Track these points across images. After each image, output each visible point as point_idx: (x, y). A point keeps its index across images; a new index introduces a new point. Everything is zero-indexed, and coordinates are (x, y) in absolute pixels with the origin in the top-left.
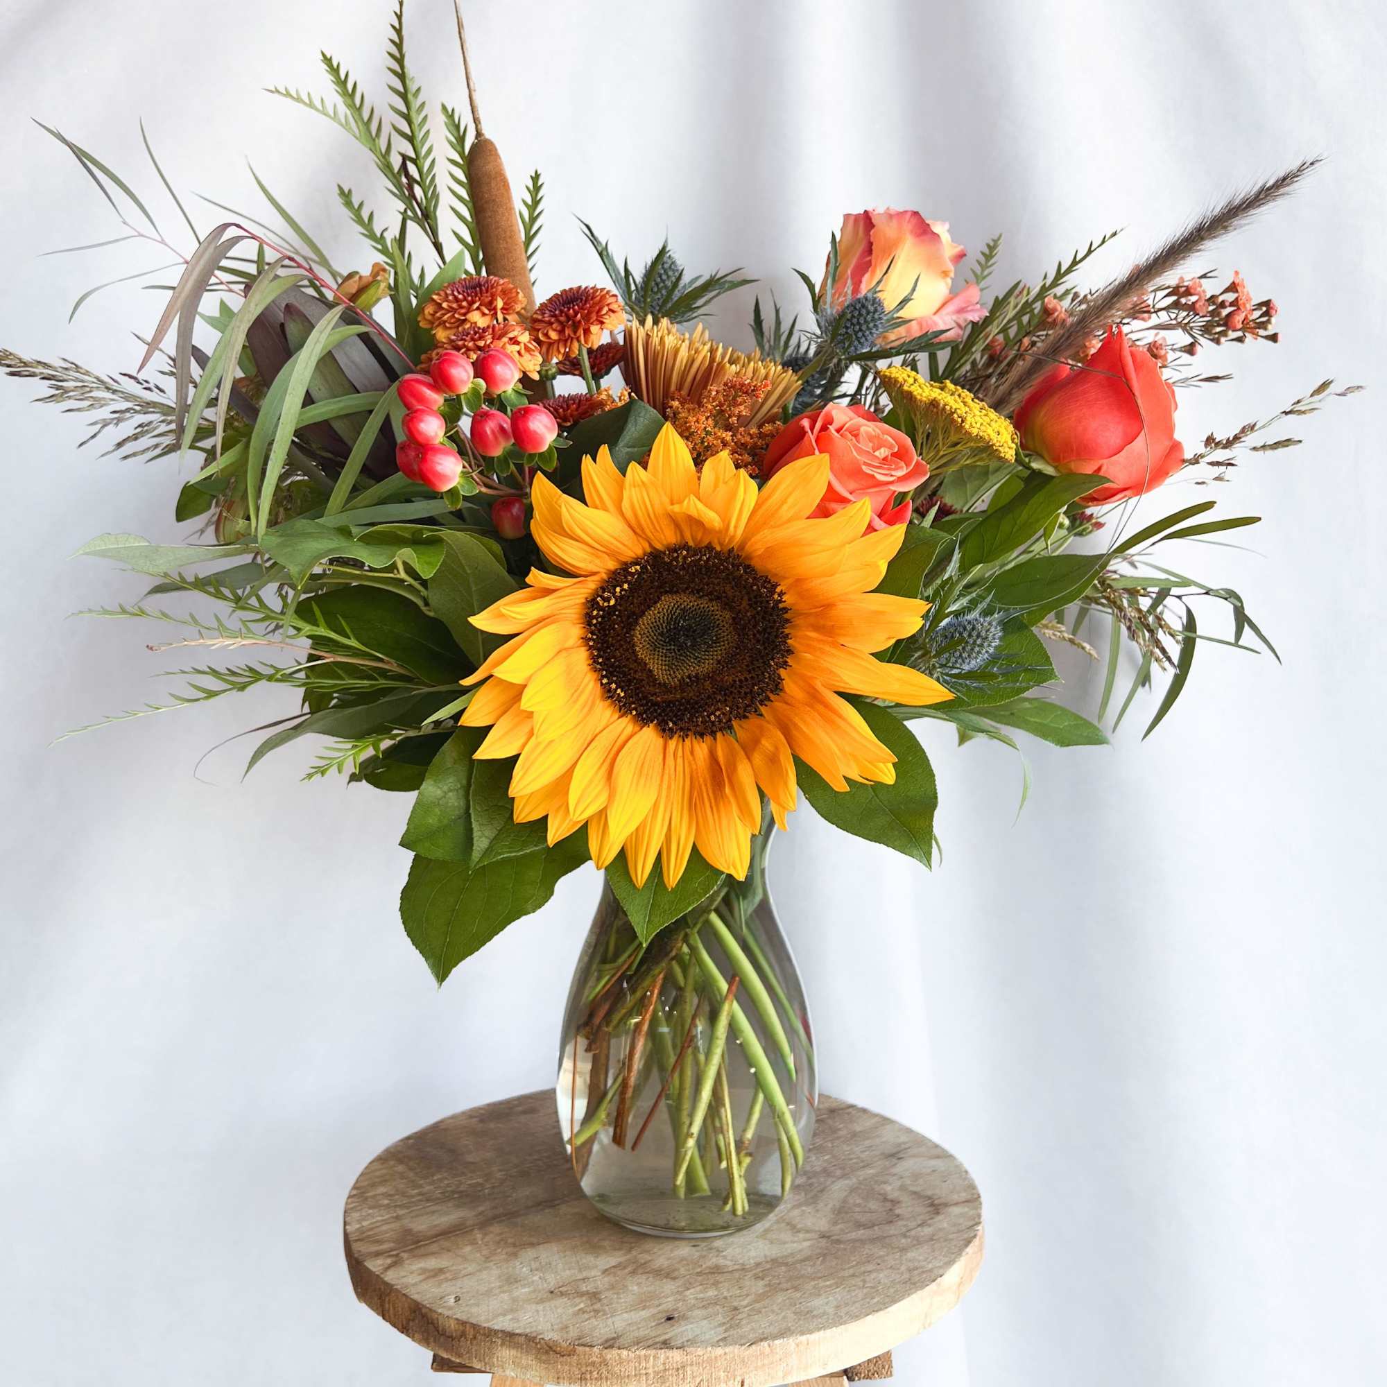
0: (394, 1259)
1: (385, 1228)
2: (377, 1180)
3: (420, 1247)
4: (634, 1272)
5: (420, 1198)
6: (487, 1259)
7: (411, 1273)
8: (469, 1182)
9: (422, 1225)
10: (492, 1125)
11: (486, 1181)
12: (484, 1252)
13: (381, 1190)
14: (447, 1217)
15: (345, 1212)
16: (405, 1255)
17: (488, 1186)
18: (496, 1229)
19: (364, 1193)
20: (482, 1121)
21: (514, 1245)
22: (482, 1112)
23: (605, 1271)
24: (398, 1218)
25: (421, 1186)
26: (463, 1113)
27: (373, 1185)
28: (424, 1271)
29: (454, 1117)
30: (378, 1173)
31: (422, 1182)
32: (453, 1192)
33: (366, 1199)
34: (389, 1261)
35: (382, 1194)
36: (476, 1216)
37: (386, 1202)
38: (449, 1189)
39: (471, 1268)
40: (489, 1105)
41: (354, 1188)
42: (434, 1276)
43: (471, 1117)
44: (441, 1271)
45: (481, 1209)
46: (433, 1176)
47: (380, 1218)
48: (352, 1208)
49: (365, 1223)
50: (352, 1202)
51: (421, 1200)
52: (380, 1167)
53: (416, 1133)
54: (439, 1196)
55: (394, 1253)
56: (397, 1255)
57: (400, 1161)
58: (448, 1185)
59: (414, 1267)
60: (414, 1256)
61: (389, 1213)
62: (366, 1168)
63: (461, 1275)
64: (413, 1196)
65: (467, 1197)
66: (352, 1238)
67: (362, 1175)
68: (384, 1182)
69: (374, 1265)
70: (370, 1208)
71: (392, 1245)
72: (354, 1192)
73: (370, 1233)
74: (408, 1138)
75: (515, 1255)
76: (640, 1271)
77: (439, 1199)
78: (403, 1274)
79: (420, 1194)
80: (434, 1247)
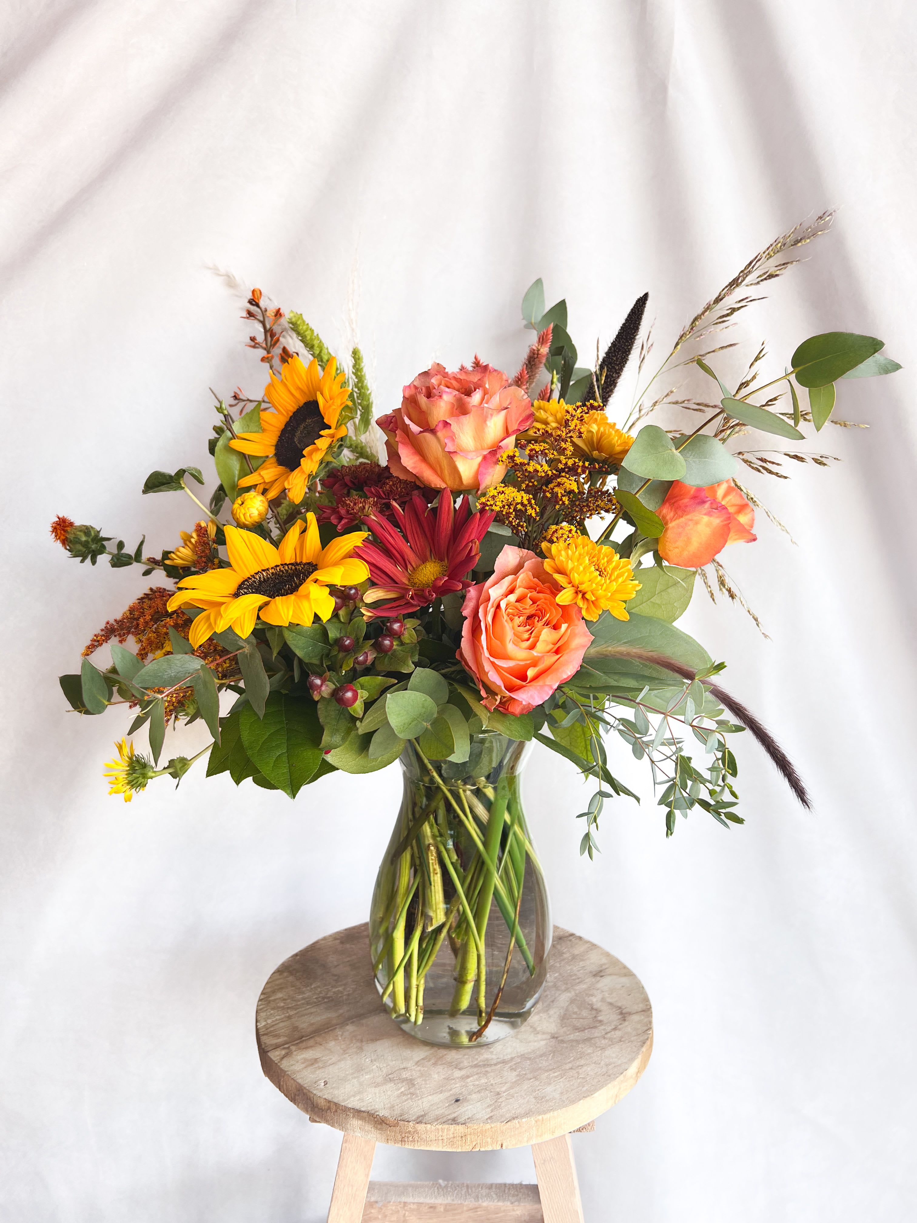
0: (286, 1051)
1: (281, 1025)
2: (276, 987)
3: (303, 1041)
4: (435, 1064)
5: (303, 1001)
6: (345, 1051)
7: (297, 1062)
8: (334, 990)
9: (305, 1023)
10: (348, 946)
11: (344, 989)
12: (342, 1047)
13: (280, 995)
14: (319, 1017)
15: (257, 1012)
16: (293, 1048)
17: (345, 993)
18: (350, 1028)
19: (269, 997)
20: (342, 943)
21: (362, 1041)
22: (342, 935)
23: (417, 1063)
24: (289, 1017)
25: (303, 993)
26: (330, 936)
27: (274, 992)
28: (305, 1060)
29: (324, 939)
30: (277, 982)
31: (304, 989)
32: (324, 998)
33: (269, 1002)
34: (283, 1052)
35: (280, 998)
36: (338, 1017)
37: (282, 1004)
38: (321, 995)
39: (334, 1059)
40: (346, 930)
41: (262, 993)
42: (312, 1064)
43: (335, 939)
44: (316, 1060)
45: (341, 1011)
46: (311, 984)
47: (278, 1017)
48: (261, 1009)
49: (269, 1021)
50: (262, 1005)
51: (303, 1004)
52: (279, 977)
53: (301, 951)
54: (315, 1000)
55: (286, 1046)
56: (289, 1048)
57: (291, 973)
58: (321, 993)
59: (299, 1057)
60: (300, 1049)
61: (283, 1014)
62: (270, 978)
63: (328, 1064)
64: (299, 1001)
65: (333, 1002)
66: (261, 1032)
67: (267, 983)
68: (281, 989)
69: (275, 1055)
70: (273, 1009)
71: (285, 1039)
72: (262, 997)
73: (272, 1029)
74: (296, 955)
75: (361, 1049)
76: (440, 1063)
77: (315, 1003)
78: (292, 1063)
79: (303, 999)
80: (311, 1042)
